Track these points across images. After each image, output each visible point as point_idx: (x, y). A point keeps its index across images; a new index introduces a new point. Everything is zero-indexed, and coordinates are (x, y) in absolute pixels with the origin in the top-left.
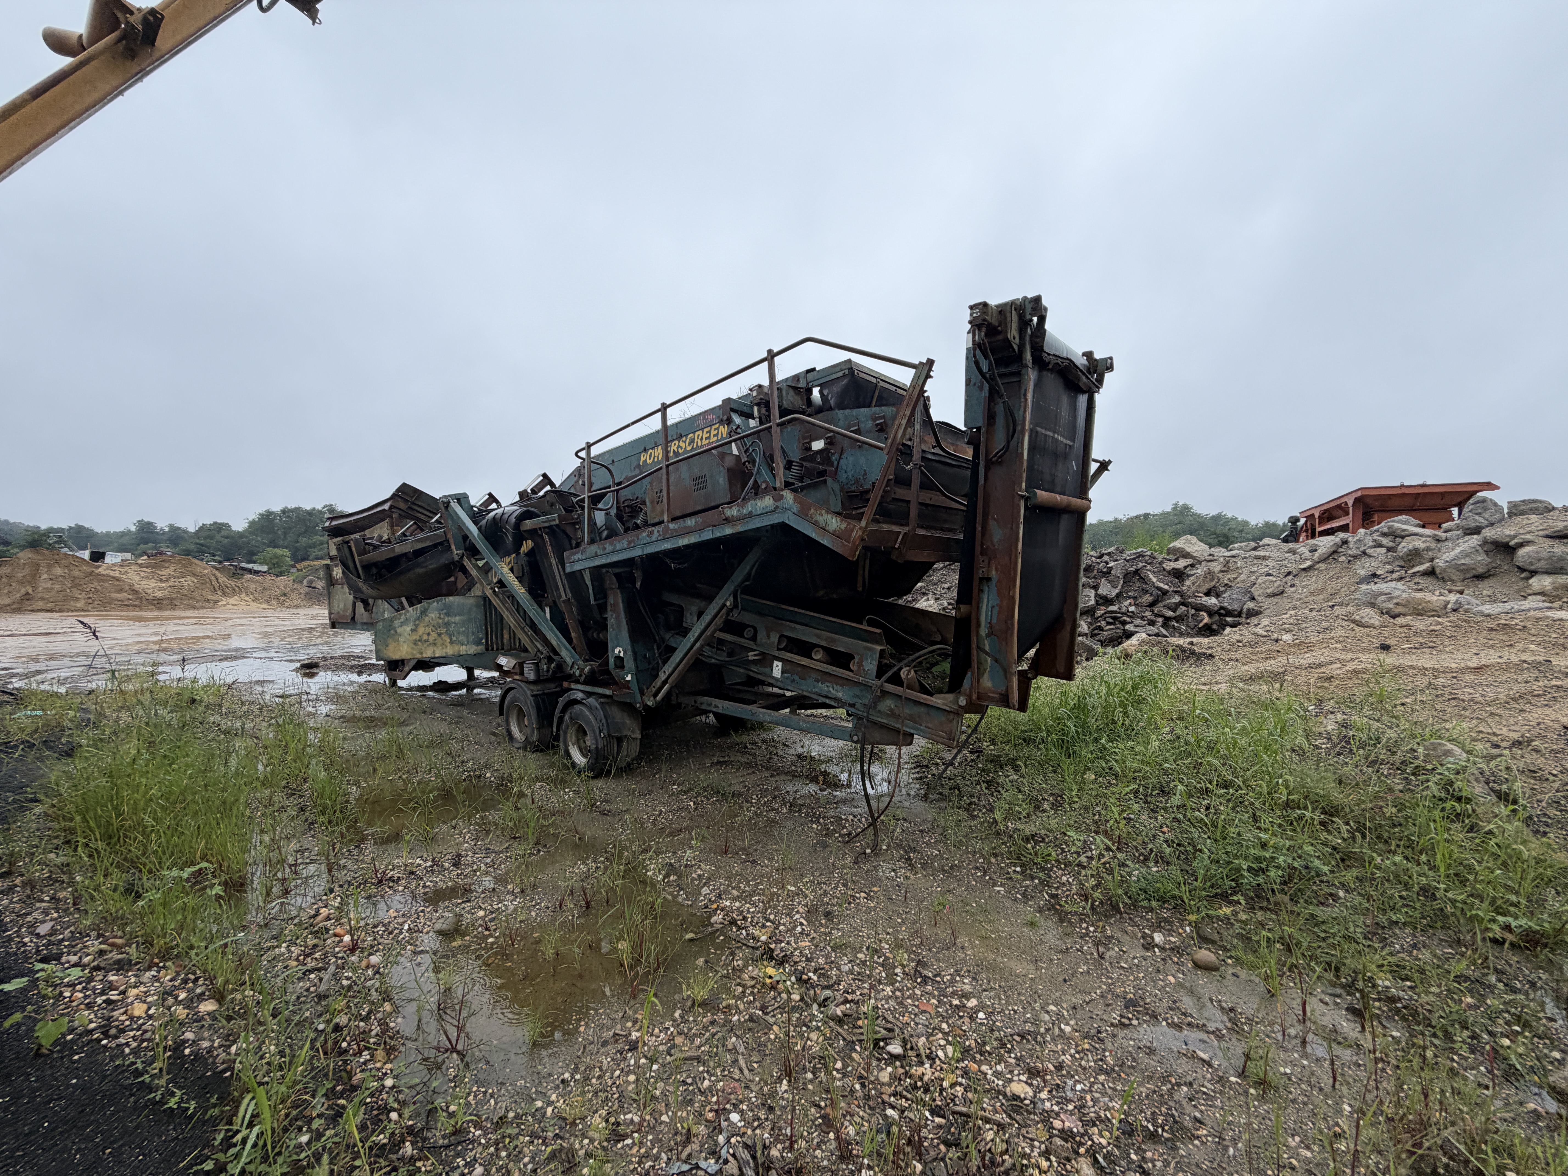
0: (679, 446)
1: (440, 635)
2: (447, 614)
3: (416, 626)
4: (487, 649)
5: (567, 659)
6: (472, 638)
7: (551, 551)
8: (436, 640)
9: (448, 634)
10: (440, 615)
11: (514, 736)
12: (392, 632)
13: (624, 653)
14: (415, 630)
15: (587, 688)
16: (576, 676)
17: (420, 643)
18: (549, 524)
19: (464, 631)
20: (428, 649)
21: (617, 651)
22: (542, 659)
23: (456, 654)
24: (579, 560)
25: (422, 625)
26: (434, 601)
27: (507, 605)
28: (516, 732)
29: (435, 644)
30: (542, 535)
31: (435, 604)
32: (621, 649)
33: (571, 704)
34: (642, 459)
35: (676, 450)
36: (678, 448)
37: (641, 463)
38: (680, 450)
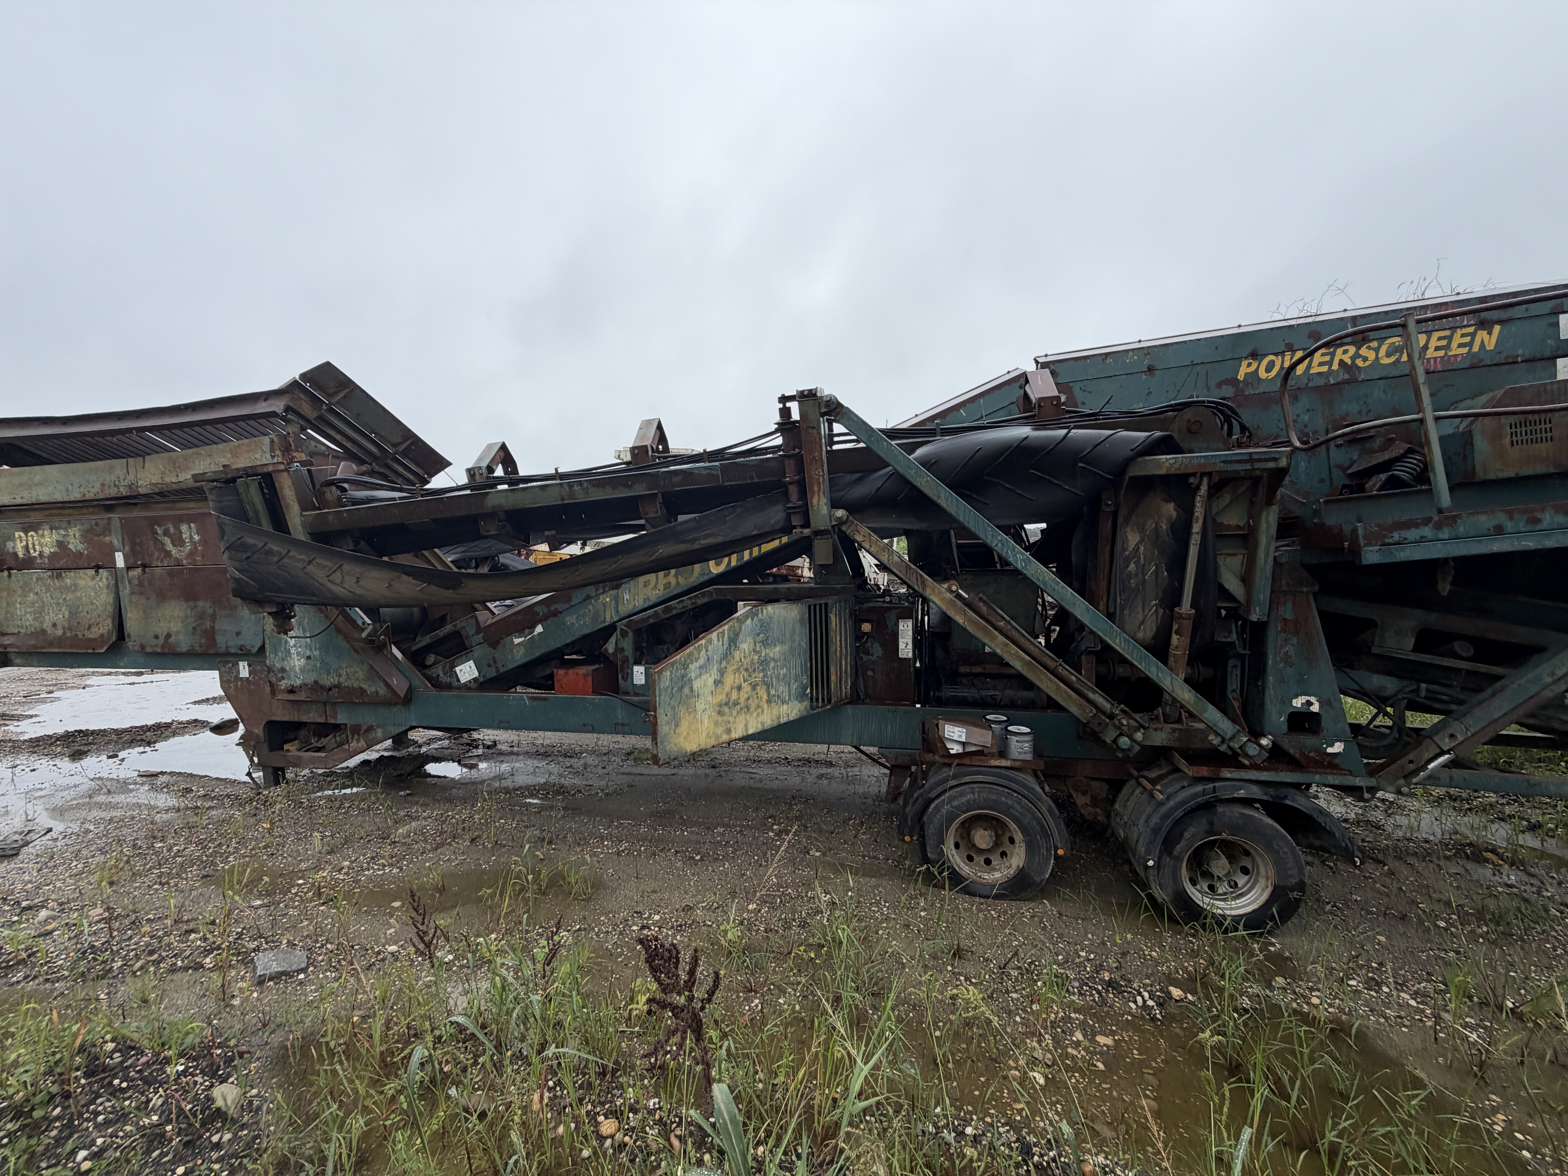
0: (1357, 355)
1: (754, 687)
2: (765, 643)
3: (722, 672)
4: (812, 708)
5: (1220, 724)
6: (794, 686)
7: (1201, 521)
8: (748, 698)
9: (765, 683)
10: (755, 642)
11: (963, 874)
12: (686, 690)
13: (1321, 706)
14: (720, 682)
15: (1265, 776)
16: (1247, 756)
17: (726, 709)
18: (1248, 466)
19: (785, 675)
20: (737, 720)
21: (1298, 703)
22: (1110, 727)
23: (775, 724)
24: (1423, 539)
25: (730, 669)
26: (746, 616)
27: (1002, 624)
28: (962, 865)
29: (748, 708)
30: (1198, 488)
31: (749, 621)
32: (1313, 699)
33: (1208, 806)
34: (1244, 370)
35: (1349, 362)
36: (1353, 358)
37: (1241, 376)
38: (1360, 363)
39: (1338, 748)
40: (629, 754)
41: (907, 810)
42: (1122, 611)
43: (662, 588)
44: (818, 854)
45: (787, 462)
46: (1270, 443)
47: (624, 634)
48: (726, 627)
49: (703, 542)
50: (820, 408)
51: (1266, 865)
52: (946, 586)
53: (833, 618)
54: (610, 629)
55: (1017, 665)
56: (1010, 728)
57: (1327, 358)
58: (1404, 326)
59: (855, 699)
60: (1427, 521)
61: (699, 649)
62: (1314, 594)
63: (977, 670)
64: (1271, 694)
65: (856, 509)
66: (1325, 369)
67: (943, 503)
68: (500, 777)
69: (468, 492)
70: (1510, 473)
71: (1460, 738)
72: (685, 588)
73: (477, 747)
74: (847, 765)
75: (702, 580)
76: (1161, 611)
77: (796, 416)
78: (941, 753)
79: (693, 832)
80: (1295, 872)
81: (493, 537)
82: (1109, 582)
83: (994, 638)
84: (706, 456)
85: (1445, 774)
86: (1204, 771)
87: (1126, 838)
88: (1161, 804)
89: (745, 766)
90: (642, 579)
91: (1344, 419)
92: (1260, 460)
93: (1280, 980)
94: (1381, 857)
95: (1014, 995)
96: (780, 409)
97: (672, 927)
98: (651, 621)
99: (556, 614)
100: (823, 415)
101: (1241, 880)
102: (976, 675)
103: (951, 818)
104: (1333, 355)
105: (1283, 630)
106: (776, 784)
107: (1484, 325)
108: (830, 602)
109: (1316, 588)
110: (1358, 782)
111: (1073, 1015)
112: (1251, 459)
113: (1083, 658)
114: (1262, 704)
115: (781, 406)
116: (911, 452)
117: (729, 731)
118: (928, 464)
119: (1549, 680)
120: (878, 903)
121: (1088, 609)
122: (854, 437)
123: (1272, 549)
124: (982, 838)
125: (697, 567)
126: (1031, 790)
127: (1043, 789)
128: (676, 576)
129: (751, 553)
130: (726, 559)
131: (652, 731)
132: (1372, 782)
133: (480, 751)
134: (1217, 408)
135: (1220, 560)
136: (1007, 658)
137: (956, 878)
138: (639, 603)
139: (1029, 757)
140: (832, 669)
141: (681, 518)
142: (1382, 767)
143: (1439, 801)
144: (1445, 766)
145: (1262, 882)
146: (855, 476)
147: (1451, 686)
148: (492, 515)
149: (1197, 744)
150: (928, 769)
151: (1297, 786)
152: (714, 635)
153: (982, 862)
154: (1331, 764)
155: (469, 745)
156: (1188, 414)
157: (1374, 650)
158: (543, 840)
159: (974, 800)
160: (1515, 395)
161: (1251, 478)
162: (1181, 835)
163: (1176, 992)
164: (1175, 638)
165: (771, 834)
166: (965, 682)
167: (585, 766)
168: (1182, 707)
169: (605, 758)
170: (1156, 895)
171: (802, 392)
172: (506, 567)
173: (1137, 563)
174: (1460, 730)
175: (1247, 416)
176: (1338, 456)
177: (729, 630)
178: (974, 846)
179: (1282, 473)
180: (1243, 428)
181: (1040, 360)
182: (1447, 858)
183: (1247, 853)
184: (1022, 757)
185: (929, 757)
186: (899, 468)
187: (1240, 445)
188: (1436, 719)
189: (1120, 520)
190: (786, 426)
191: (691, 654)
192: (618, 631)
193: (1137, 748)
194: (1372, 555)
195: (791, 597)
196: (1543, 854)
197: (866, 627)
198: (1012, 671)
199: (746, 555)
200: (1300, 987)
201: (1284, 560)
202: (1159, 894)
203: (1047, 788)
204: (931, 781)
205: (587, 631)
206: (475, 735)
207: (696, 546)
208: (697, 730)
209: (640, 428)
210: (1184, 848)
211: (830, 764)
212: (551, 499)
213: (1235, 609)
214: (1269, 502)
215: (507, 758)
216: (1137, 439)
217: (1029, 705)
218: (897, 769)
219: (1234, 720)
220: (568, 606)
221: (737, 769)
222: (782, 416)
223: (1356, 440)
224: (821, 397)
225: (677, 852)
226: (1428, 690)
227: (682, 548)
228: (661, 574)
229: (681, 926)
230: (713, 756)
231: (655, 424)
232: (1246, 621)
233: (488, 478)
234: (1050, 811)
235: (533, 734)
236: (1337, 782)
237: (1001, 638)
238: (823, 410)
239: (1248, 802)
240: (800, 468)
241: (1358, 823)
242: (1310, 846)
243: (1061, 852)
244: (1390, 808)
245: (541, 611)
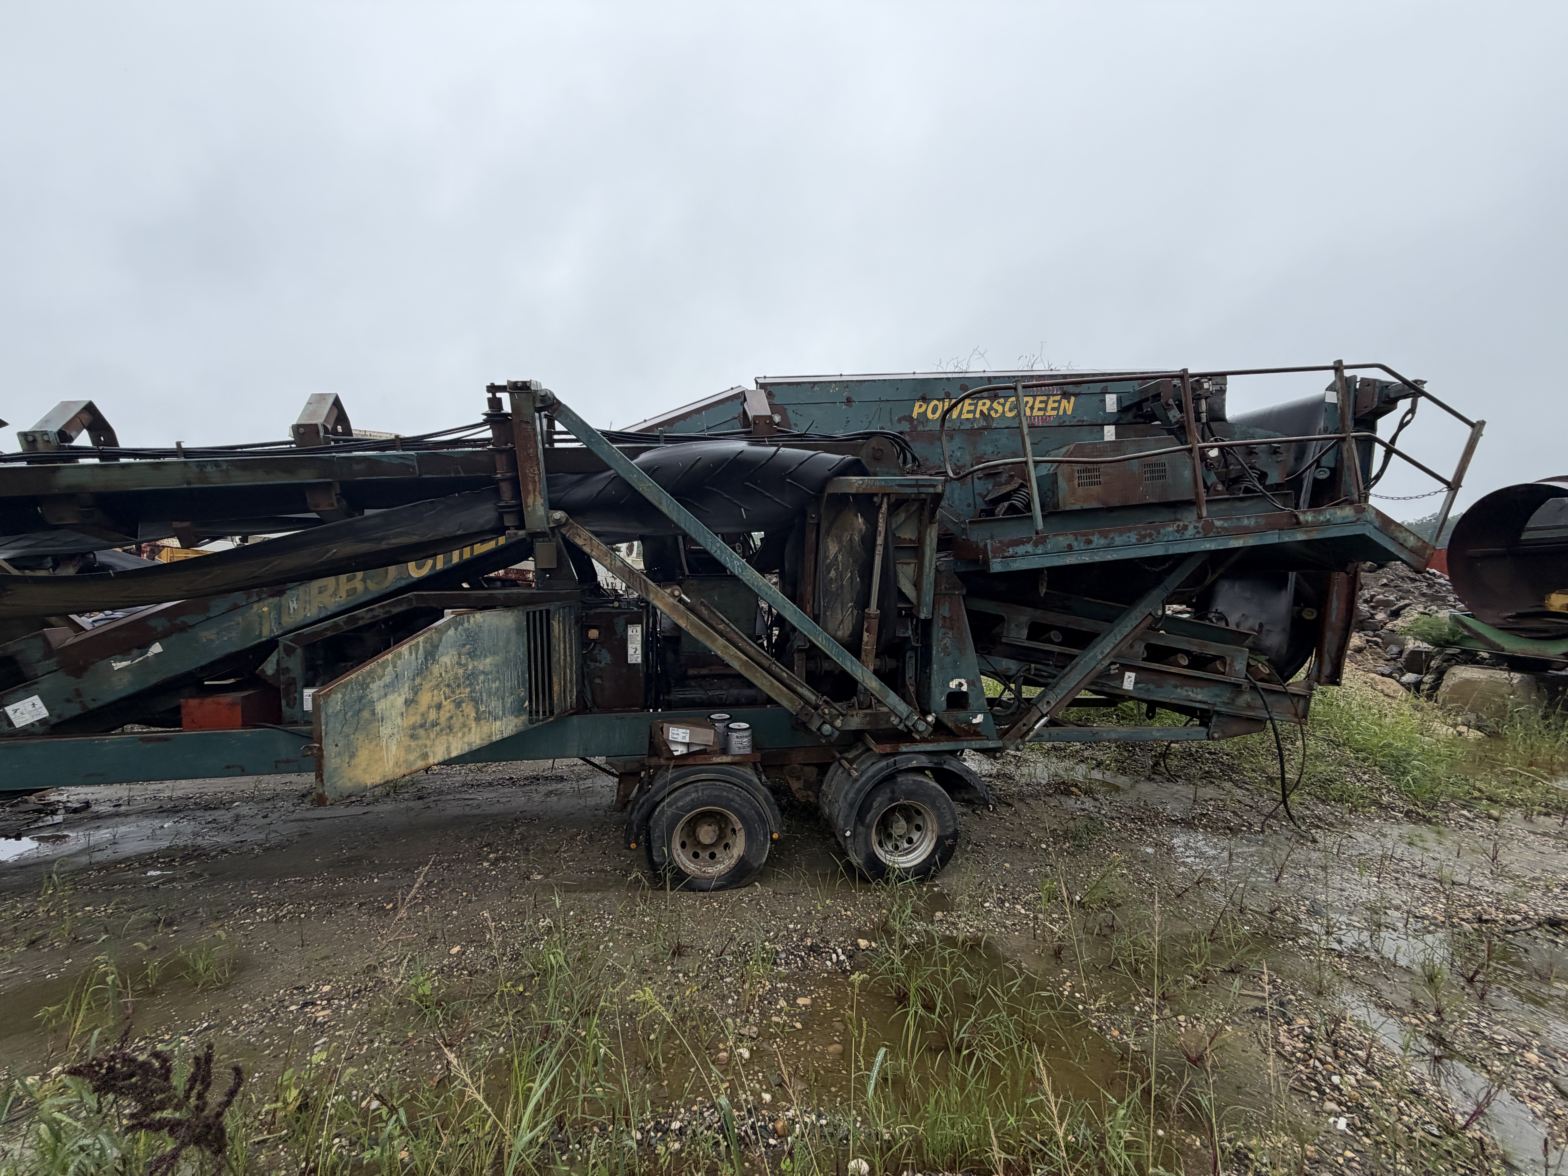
1: (458, 704)
2: (472, 655)
3: (416, 690)
4: (531, 721)
5: (899, 708)
6: (509, 700)
7: (883, 534)
8: (451, 717)
9: (473, 699)
10: (460, 655)
11: (688, 871)
12: (366, 714)
13: (968, 686)
14: (412, 701)
15: (929, 747)
16: (918, 731)
17: (421, 732)
18: (915, 490)
19: (498, 689)
20: (437, 742)
21: (953, 684)
22: (816, 716)
23: (486, 743)
24: (1027, 554)
25: (427, 686)
26: (448, 626)
27: (721, 627)
28: (688, 863)
29: (450, 728)
30: (880, 507)
31: (451, 632)
32: (963, 681)
33: (890, 778)
34: (917, 411)
35: (986, 412)
36: (989, 409)
37: (915, 415)
38: (993, 413)
39: (979, 719)
40: (304, 796)
41: (633, 817)
42: (825, 614)
43: (344, 595)
44: (539, 877)
45: (497, 457)
46: (933, 472)
47: (289, 651)
48: (421, 639)
49: (393, 541)
50: (534, 402)
51: (932, 821)
52: (669, 591)
53: (556, 627)
54: (271, 645)
55: (736, 665)
56: (731, 726)
57: (972, 408)
58: (1015, 389)
59: (582, 708)
60: (1029, 540)
61: (384, 666)
62: (964, 597)
63: (704, 671)
64: (935, 678)
65: (576, 511)
66: (971, 416)
67: (665, 510)
68: (89, 850)
69: (24, 464)
70: (1077, 507)
71: (1053, 704)
72: (376, 595)
73: (54, 813)
74: (579, 778)
75: (399, 585)
76: (855, 612)
77: (507, 408)
78: (666, 756)
79: (385, 878)
80: (951, 823)
81: (73, 528)
82: (814, 587)
83: (714, 641)
84: (398, 443)
85: (1046, 732)
86: (888, 749)
87: (830, 814)
88: (856, 780)
89: (461, 792)
90: (316, 584)
91: (982, 457)
92: (923, 486)
93: (939, 915)
94: (1010, 801)
95: (728, 980)
96: (489, 399)
97: (348, 996)
98: (329, 634)
99: (184, 628)
100: (539, 410)
101: (915, 836)
102: (704, 677)
103: (676, 819)
104: (976, 405)
105: (943, 626)
106: (497, 809)
107: (1066, 395)
108: (552, 608)
109: (964, 592)
110: (991, 744)
111: (779, 985)
112: (917, 485)
113: (796, 655)
114: (929, 688)
115: (490, 395)
116: (636, 456)
117: (425, 756)
118: (651, 470)
119: (1100, 657)
120: (601, 918)
121: (796, 611)
122: (573, 437)
123: (934, 561)
124: (707, 834)
125: (392, 570)
126: (749, 782)
127: (760, 780)
128: (364, 580)
129: (461, 555)
130: (430, 562)
131: (318, 766)
132: (999, 744)
133: (58, 818)
134: (894, 439)
135: (899, 567)
136: (727, 659)
137: (680, 877)
138: (312, 613)
139: (748, 751)
140: (555, 679)
141: (368, 512)
142: (1007, 731)
143: (1048, 752)
144: (1045, 725)
145: (929, 834)
146: (576, 477)
147: (1048, 665)
148: (71, 496)
149: (883, 726)
150: (655, 774)
151: (953, 753)
152: (404, 649)
153: (707, 857)
154: (974, 732)
155: (40, 811)
156: (873, 442)
157: (1004, 640)
158: (159, 921)
159: (698, 798)
160: (1080, 450)
161: (920, 500)
162: (871, 805)
163: (863, 943)
164: (865, 634)
165: (486, 864)
166: (693, 684)
167: (237, 818)
168: (872, 695)
169: (268, 804)
170: (853, 861)
171: (516, 383)
172: (105, 567)
173: (837, 570)
174: (1053, 698)
175: (918, 448)
176: (980, 486)
177: (425, 642)
178: (699, 843)
179: (938, 497)
180: (914, 459)
181: (760, 381)
182: (1050, 795)
183: (919, 813)
184: (742, 752)
185: (654, 761)
186: (620, 472)
187: (913, 473)
188: (1039, 690)
189: (823, 530)
190: (495, 417)
191: (372, 671)
192: (281, 647)
193: (837, 733)
194: (996, 566)
195: (508, 604)
196: (1104, 783)
197: (593, 634)
198: (733, 672)
199: (456, 557)
200: (952, 916)
201: (942, 568)
202: (856, 860)
203: (764, 778)
204: (658, 784)
205: (233, 649)
206: (53, 797)
207: (384, 546)
208: (381, 759)
209: (309, 403)
210: (873, 817)
211: (561, 779)
212: (170, 481)
213: (911, 608)
214: (931, 521)
215: (109, 822)
216: (835, 460)
217: (752, 702)
218: (626, 777)
219: (909, 703)
220: (202, 618)
221: (449, 797)
222: (490, 407)
223: (991, 474)
224: (536, 391)
225: (361, 905)
226: (1036, 669)
227: (365, 547)
228: (343, 578)
229: (359, 991)
230: (419, 786)
231: (331, 401)
232: (918, 619)
233: (60, 447)
234: (766, 799)
235: (154, 786)
236: (977, 746)
237: (721, 641)
238: (539, 405)
239: (920, 770)
240: (513, 465)
241: (998, 776)
242: (963, 800)
243: (775, 836)
244: (1019, 761)
245: (160, 625)
